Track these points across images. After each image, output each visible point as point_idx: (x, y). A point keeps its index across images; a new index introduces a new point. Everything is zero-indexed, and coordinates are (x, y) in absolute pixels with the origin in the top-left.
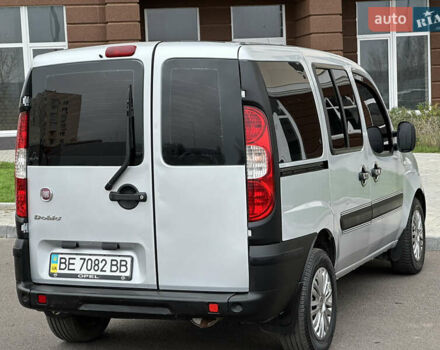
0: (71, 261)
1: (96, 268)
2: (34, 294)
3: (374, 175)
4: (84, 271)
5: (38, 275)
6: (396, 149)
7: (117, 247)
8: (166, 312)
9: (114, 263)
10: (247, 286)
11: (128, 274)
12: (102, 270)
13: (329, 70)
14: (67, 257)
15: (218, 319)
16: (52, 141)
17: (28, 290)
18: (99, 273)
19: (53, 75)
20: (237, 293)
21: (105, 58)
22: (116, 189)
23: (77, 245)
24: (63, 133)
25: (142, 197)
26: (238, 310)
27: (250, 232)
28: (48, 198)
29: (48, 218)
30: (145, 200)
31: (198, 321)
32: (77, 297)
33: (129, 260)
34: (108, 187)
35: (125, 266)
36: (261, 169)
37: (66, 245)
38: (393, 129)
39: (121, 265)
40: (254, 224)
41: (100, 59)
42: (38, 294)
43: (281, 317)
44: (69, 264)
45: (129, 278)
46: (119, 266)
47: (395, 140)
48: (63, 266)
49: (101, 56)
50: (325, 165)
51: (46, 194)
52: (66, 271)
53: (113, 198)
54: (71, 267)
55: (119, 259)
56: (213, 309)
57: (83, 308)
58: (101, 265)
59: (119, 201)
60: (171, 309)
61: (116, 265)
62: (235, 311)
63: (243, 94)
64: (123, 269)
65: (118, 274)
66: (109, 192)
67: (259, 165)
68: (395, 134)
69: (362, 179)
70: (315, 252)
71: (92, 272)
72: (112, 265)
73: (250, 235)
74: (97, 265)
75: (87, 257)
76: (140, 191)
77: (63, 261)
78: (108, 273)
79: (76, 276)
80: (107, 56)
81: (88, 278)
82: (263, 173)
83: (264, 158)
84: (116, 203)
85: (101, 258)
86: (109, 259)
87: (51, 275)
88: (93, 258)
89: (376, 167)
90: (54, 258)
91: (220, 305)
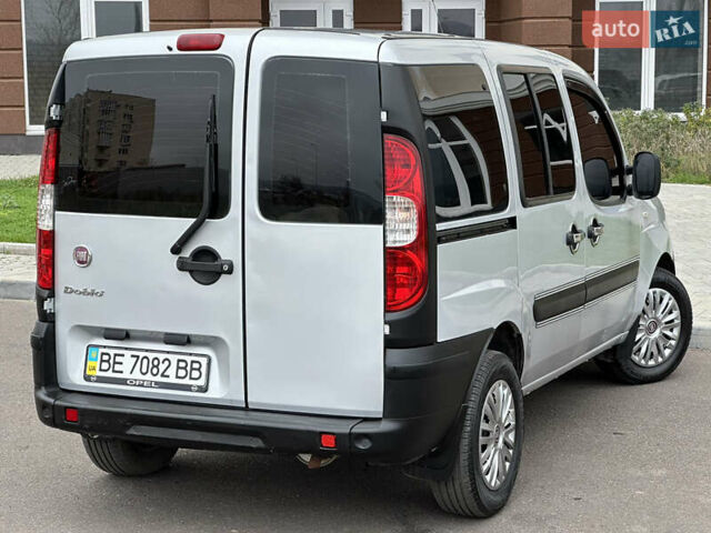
0: (118, 359)
1: (155, 371)
2: (60, 407)
3: (592, 236)
4: (137, 375)
5: (68, 378)
6: (630, 194)
7: (187, 341)
8: (256, 443)
9: (182, 364)
10: (380, 409)
11: (201, 382)
12: (163, 375)
13: (525, 75)
14: (112, 352)
15: (335, 457)
16: (100, 162)
17: (51, 400)
18: (159, 379)
19: (96, 74)
20: (366, 420)
21: (176, 51)
22: (187, 253)
23: (126, 336)
24: (125, 151)
25: (226, 268)
26: (364, 445)
27: (387, 327)
28: (84, 262)
29: (85, 293)
30: (230, 271)
31: (306, 458)
32: (124, 414)
33: (204, 361)
34: (176, 250)
35: (199, 370)
36: (408, 231)
37: (110, 334)
38: (628, 162)
39: (192, 369)
40: (393, 316)
41: (169, 52)
42: (66, 408)
43: (432, 455)
44: (115, 363)
45: (204, 389)
46: (189, 369)
47: (629, 180)
48: (105, 366)
49: (170, 49)
50: (512, 223)
51: (82, 255)
52: (110, 374)
53: (182, 266)
54: (117, 367)
55: (189, 359)
56: (328, 443)
57: (132, 431)
58: (162, 367)
59: (191, 272)
60: (263, 438)
61: (185, 368)
62: (361, 447)
63: (384, 116)
64: (195, 374)
65: (187, 381)
66: (176, 257)
67: (405, 226)
68: (630, 171)
69: (571, 243)
70: (489, 357)
71: (149, 377)
72: (178, 368)
73: (387, 332)
74: (157, 367)
75: (142, 354)
76: (223, 258)
77: (105, 358)
78: (172, 380)
79: (123, 382)
80: (180, 48)
81: (142, 386)
82: (411, 238)
83: (414, 214)
84: (188, 274)
85: (162, 357)
86: (174, 359)
87: (87, 378)
88: (151, 356)
89: (595, 223)
90: (93, 352)
91: (338, 437)
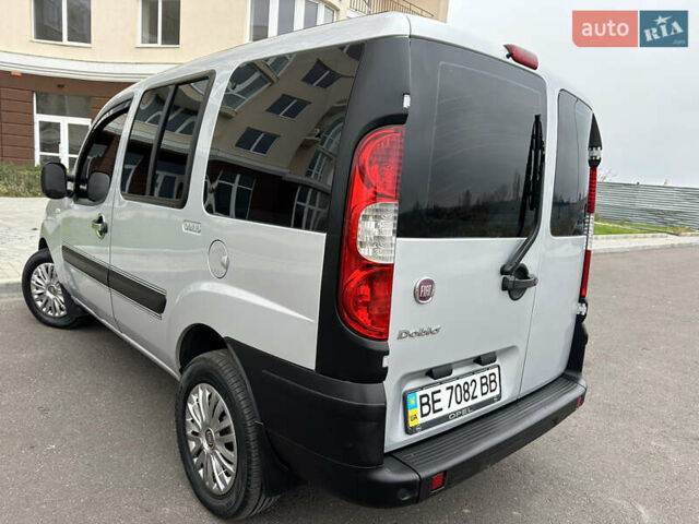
0: (436, 397)
1: (467, 396)
2: (428, 478)
4: (455, 407)
7: (494, 358)
9: (484, 381)
11: (497, 391)
12: (473, 398)
14: (429, 391)
17: (414, 477)
18: (471, 402)
23: (451, 370)
29: (421, 334)
35: (494, 380)
39: (491, 382)
41: (506, 59)
42: (435, 475)
44: (434, 402)
45: (499, 397)
46: (489, 383)
48: (426, 409)
52: (432, 416)
54: (437, 406)
55: (487, 374)
58: (471, 390)
59: (510, 290)
61: (486, 383)
64: (493, 386)
65: (490, 395)
71: (464, 404)
72: (482, 385)
74: (467, 391)
75: (454, 384)
77: (424, 400)
78: (481, 399)
79: (445, 418)
80: (514, 59)
81: (461, 414)
84: (507, 293)
85: (469, 379)
86: (477, 378)
87: (410, 432)
88: (461, 382)
